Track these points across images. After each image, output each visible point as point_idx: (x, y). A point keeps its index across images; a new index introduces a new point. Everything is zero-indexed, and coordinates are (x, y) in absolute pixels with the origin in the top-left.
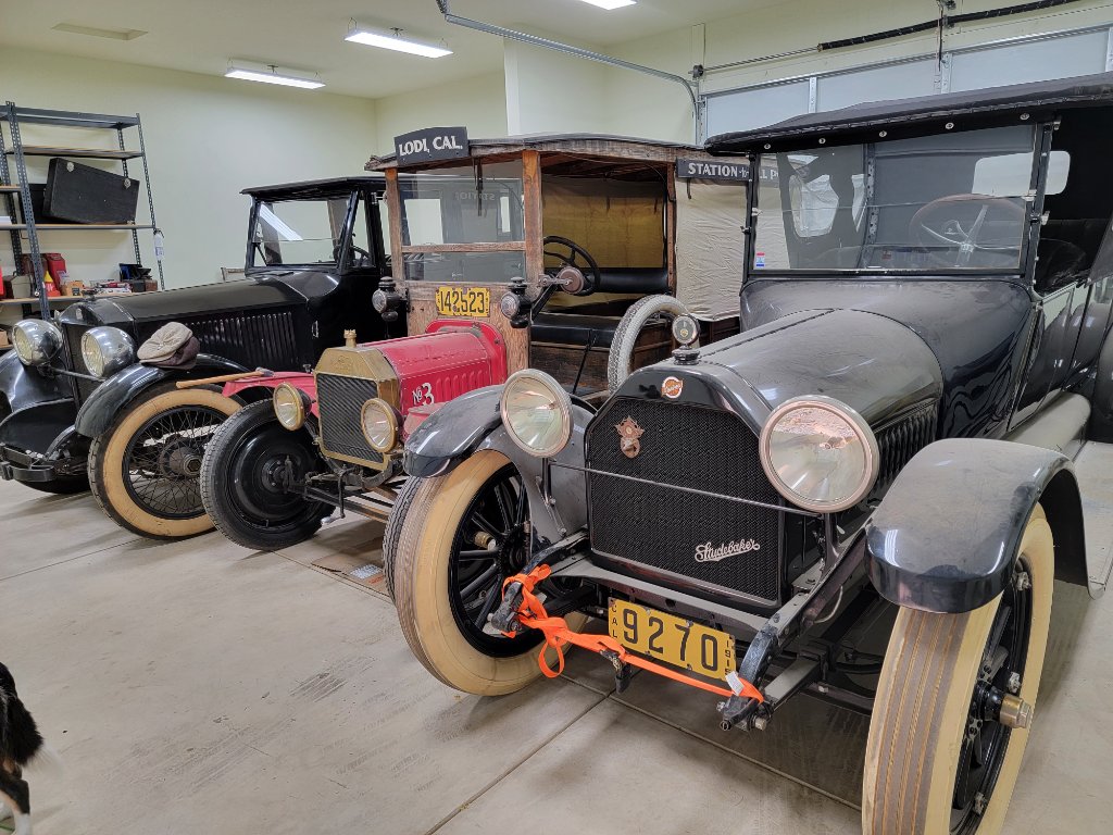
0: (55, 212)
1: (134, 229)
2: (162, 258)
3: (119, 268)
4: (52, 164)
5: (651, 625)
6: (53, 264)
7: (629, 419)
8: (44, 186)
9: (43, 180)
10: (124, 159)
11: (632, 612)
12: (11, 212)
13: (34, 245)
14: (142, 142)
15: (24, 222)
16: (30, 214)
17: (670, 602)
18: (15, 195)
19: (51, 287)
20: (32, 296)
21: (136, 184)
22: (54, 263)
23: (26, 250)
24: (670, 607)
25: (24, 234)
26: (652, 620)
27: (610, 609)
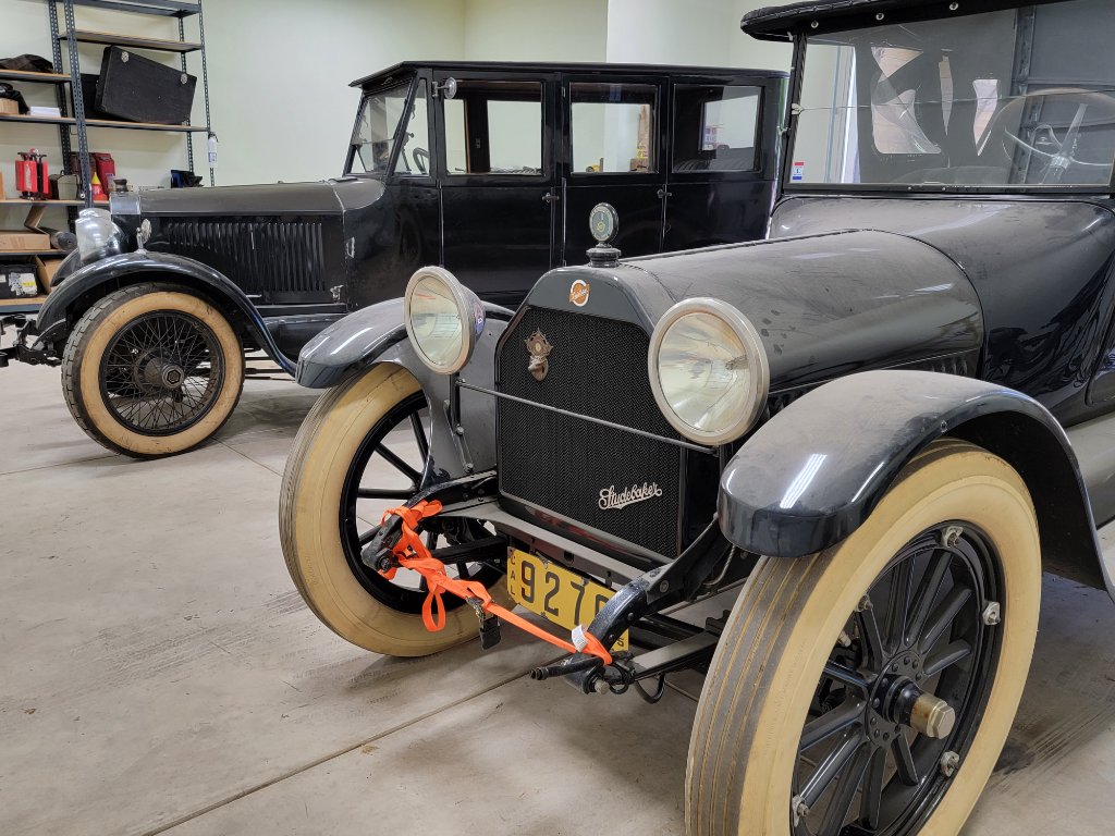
0: (106, 107)
1: (189, 132)
2: (215, 165)
3: (170, 175)
4: (107, 52)
5: (547, 581)
6: (101, 164)
7: (539, 333)
8: (97, 77)
9: (95, 70)
10: (183, 52)
11: (531, 566)
12: (62, 104)
13: (83, 141)
14: (202, 33)
15: (74, 116)
16: (80, 109)
17: (569, 555)
18: (67, 85)
19: (98, 190)
20: (78, 198)
21: (193, 80)
22: (103, 164)
23: (75, 148)
24: (566, 560)
25: (73, 129)
26: (549, 575)
27: (509, 560)
